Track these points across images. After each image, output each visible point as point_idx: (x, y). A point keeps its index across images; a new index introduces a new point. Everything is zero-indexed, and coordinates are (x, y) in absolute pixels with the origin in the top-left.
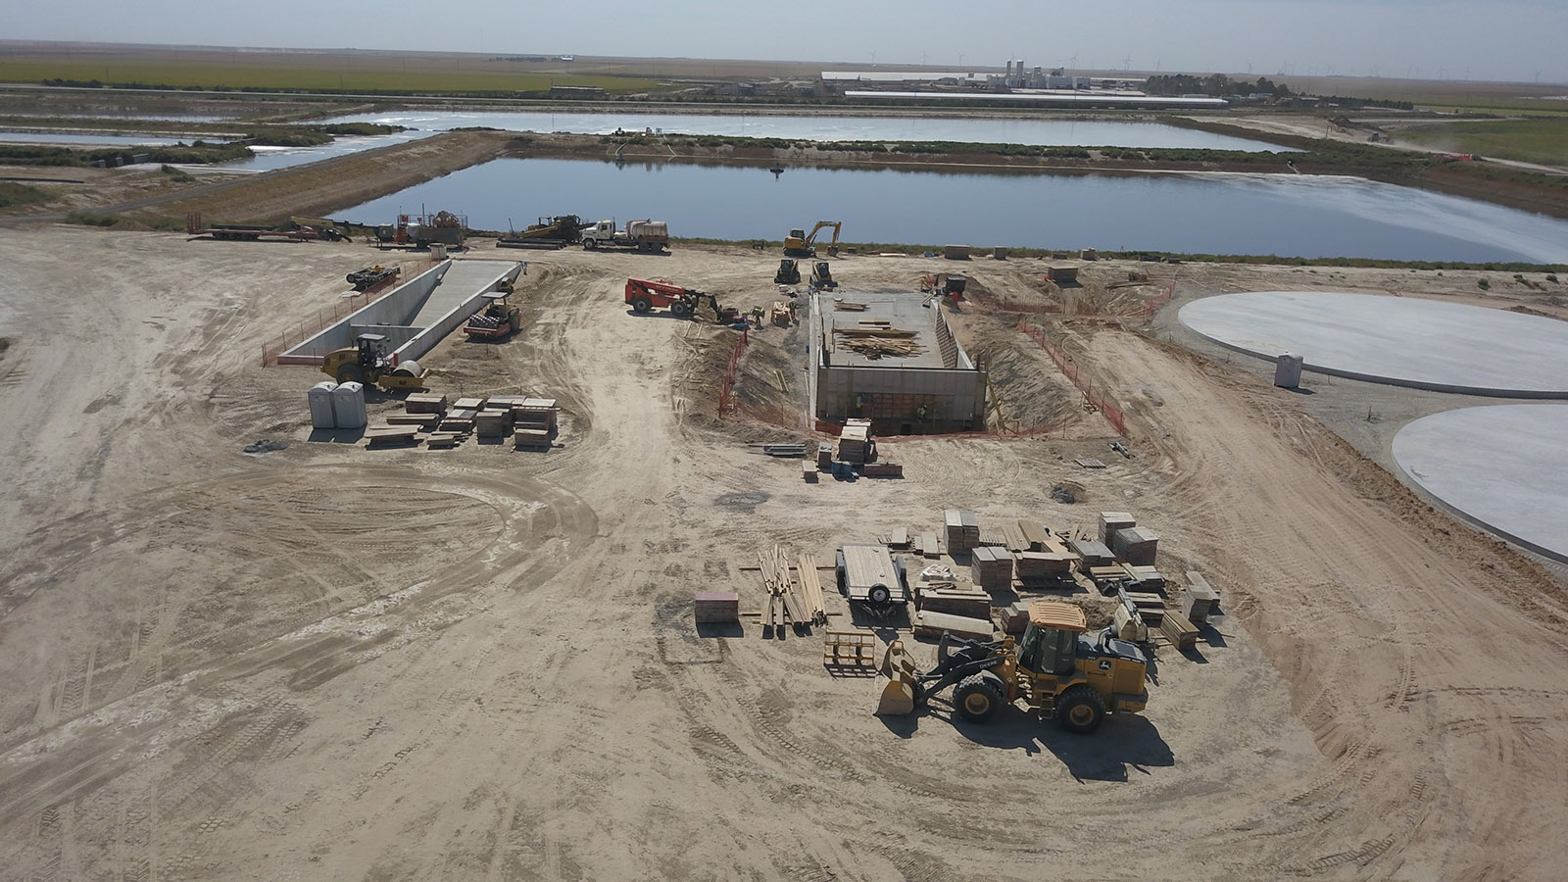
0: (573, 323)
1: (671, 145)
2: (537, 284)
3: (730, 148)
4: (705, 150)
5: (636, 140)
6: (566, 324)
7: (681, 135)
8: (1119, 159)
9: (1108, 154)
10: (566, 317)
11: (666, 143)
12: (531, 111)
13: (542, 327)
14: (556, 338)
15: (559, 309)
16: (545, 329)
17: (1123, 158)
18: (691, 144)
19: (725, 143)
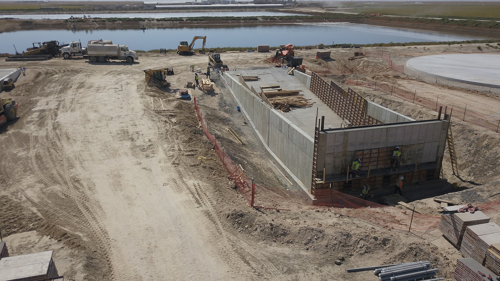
0: (63, 107)
1: (95, 22)
2: (33, 81)
3: (121, 22)
4: (111, 23)
5: (80, 21)
6: (57, 109)
7: (99, 18)
8: (268, 20)
9: (264, 19)
10: (57, 103)
11: (93, 21)
12: (31, 14)
13: (37, 113)
14: (49, 123)
15: (51, 98)
16: (39, 115)
17: (270, 20)
18: (104, 21)
19: (118, 20)
